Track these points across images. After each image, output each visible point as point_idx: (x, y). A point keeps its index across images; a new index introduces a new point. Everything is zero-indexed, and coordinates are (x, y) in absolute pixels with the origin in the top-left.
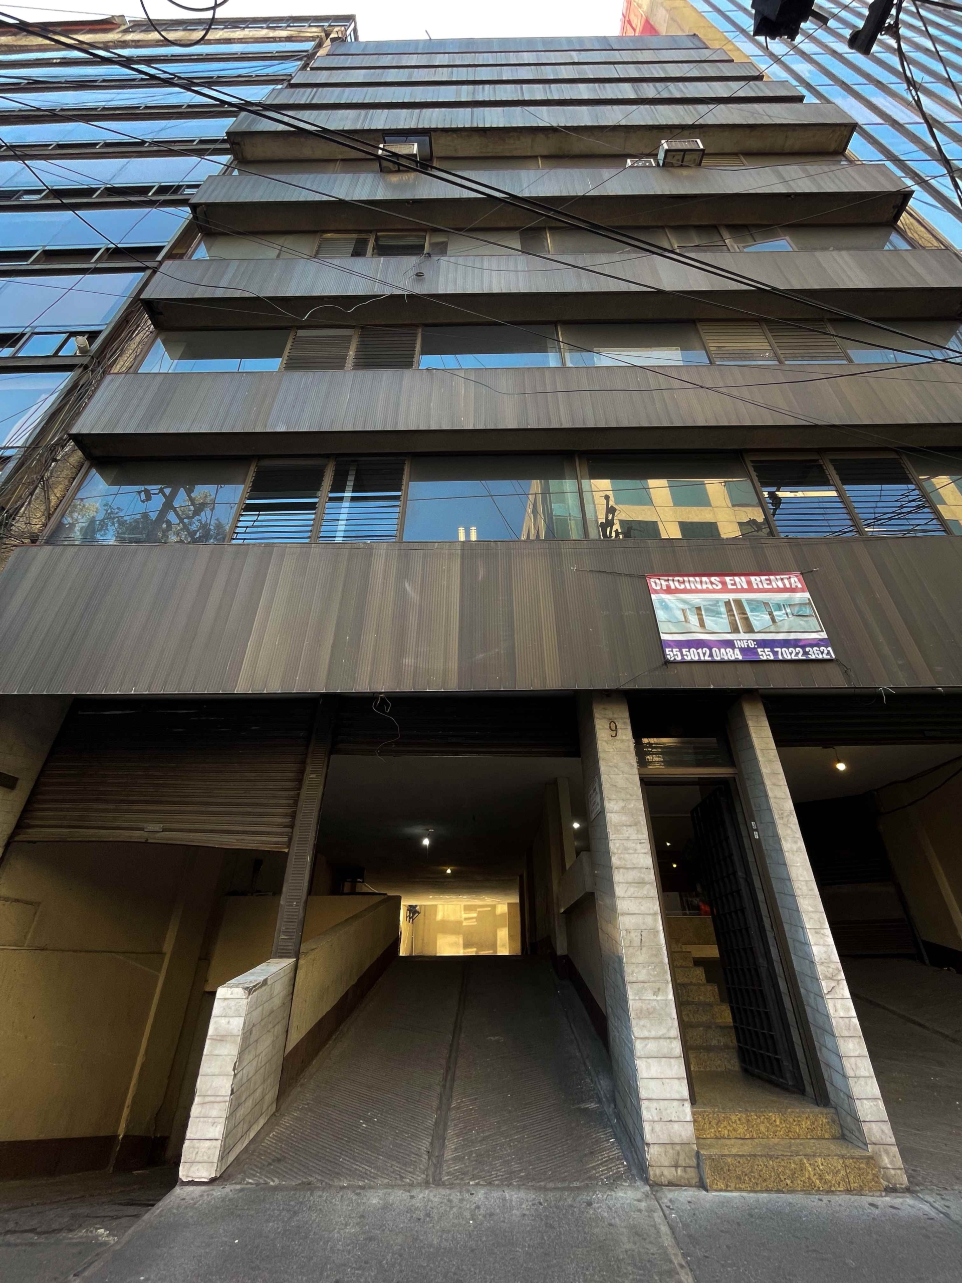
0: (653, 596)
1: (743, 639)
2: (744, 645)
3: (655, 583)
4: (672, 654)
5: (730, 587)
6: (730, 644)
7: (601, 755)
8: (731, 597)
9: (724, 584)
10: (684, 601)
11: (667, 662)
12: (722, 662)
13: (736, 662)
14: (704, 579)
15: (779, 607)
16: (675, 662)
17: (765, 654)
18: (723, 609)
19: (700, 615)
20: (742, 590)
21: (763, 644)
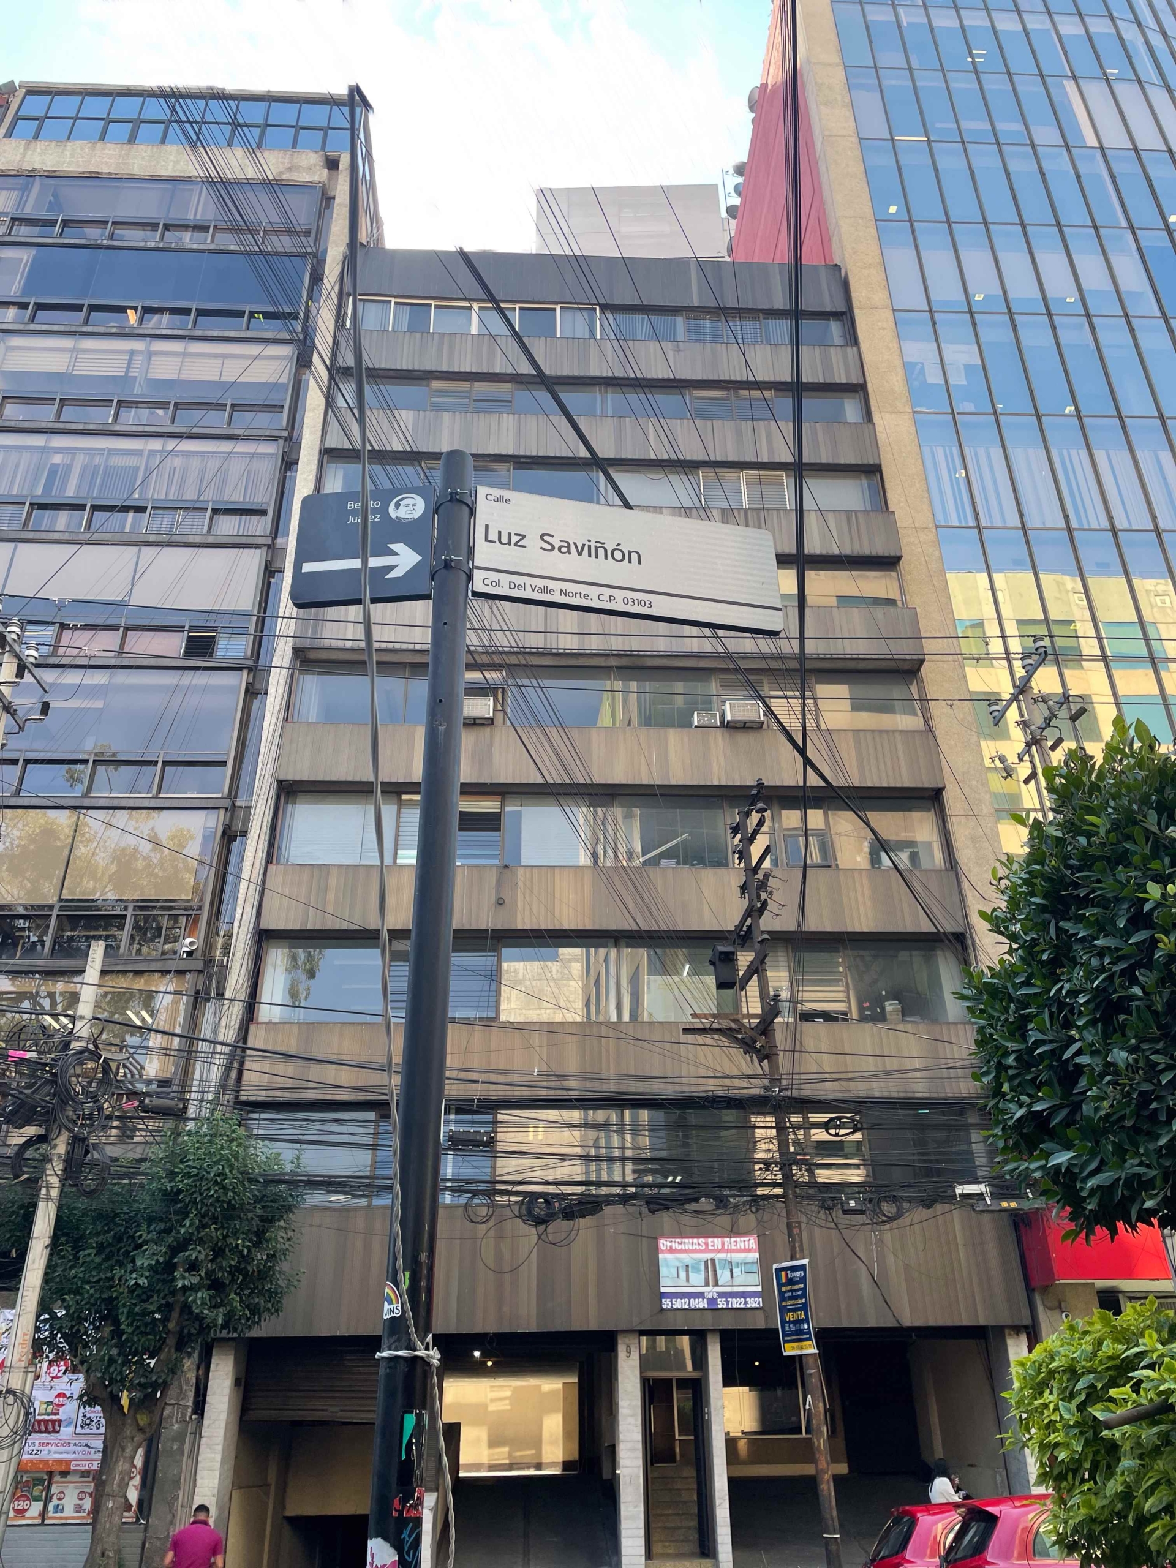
0: (661, 1256)
1: (711, 1291)
2: (710, 1296)
3: (664, 1244)
4: (666, 1304)
5: (710, 1248)
6: (701, 1295)
7: (620, 1370)
8: (709, 1256)
9: (707, 1244)
10: (679, 1260)
11: (662, 1309)
12: (696, 1310)
13: (704, 1309)
14: (695, 1240)
15: (738, 1265)
16: (667, 1310)
17: (722, 1304)
18: (702, 1267)
19: (687, 1271)
20: (719, 1251)
21: (722, 1295)
